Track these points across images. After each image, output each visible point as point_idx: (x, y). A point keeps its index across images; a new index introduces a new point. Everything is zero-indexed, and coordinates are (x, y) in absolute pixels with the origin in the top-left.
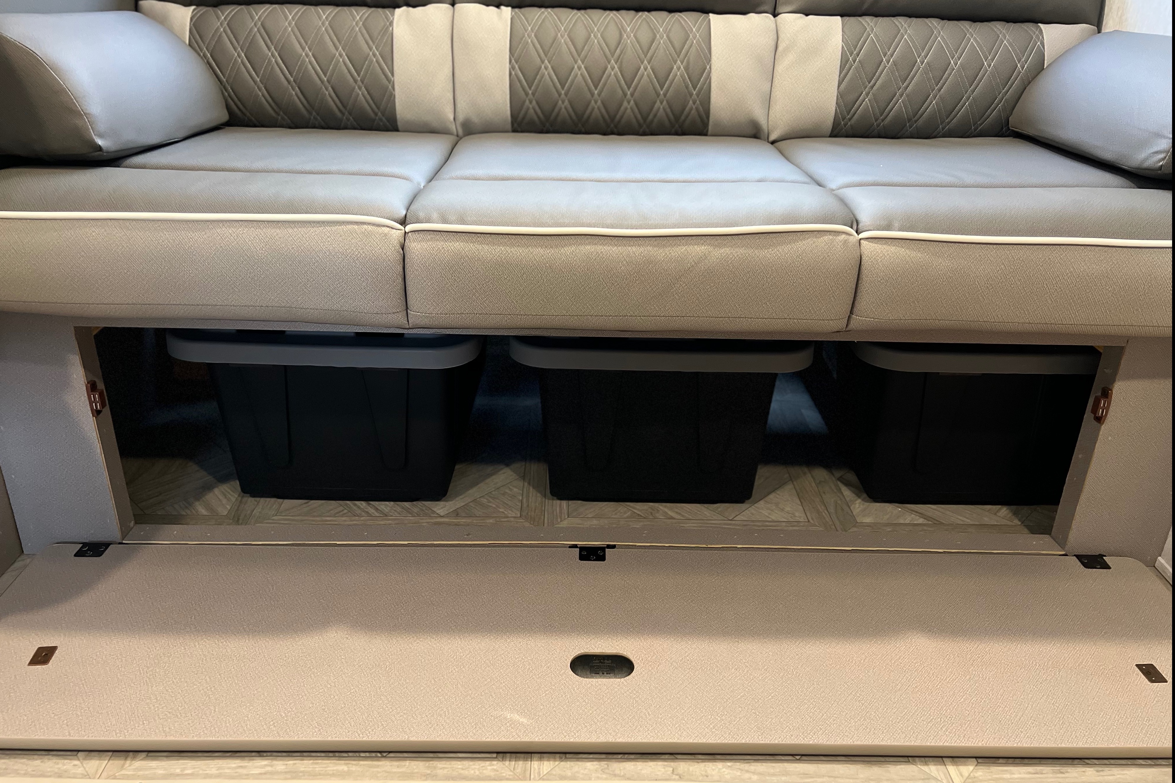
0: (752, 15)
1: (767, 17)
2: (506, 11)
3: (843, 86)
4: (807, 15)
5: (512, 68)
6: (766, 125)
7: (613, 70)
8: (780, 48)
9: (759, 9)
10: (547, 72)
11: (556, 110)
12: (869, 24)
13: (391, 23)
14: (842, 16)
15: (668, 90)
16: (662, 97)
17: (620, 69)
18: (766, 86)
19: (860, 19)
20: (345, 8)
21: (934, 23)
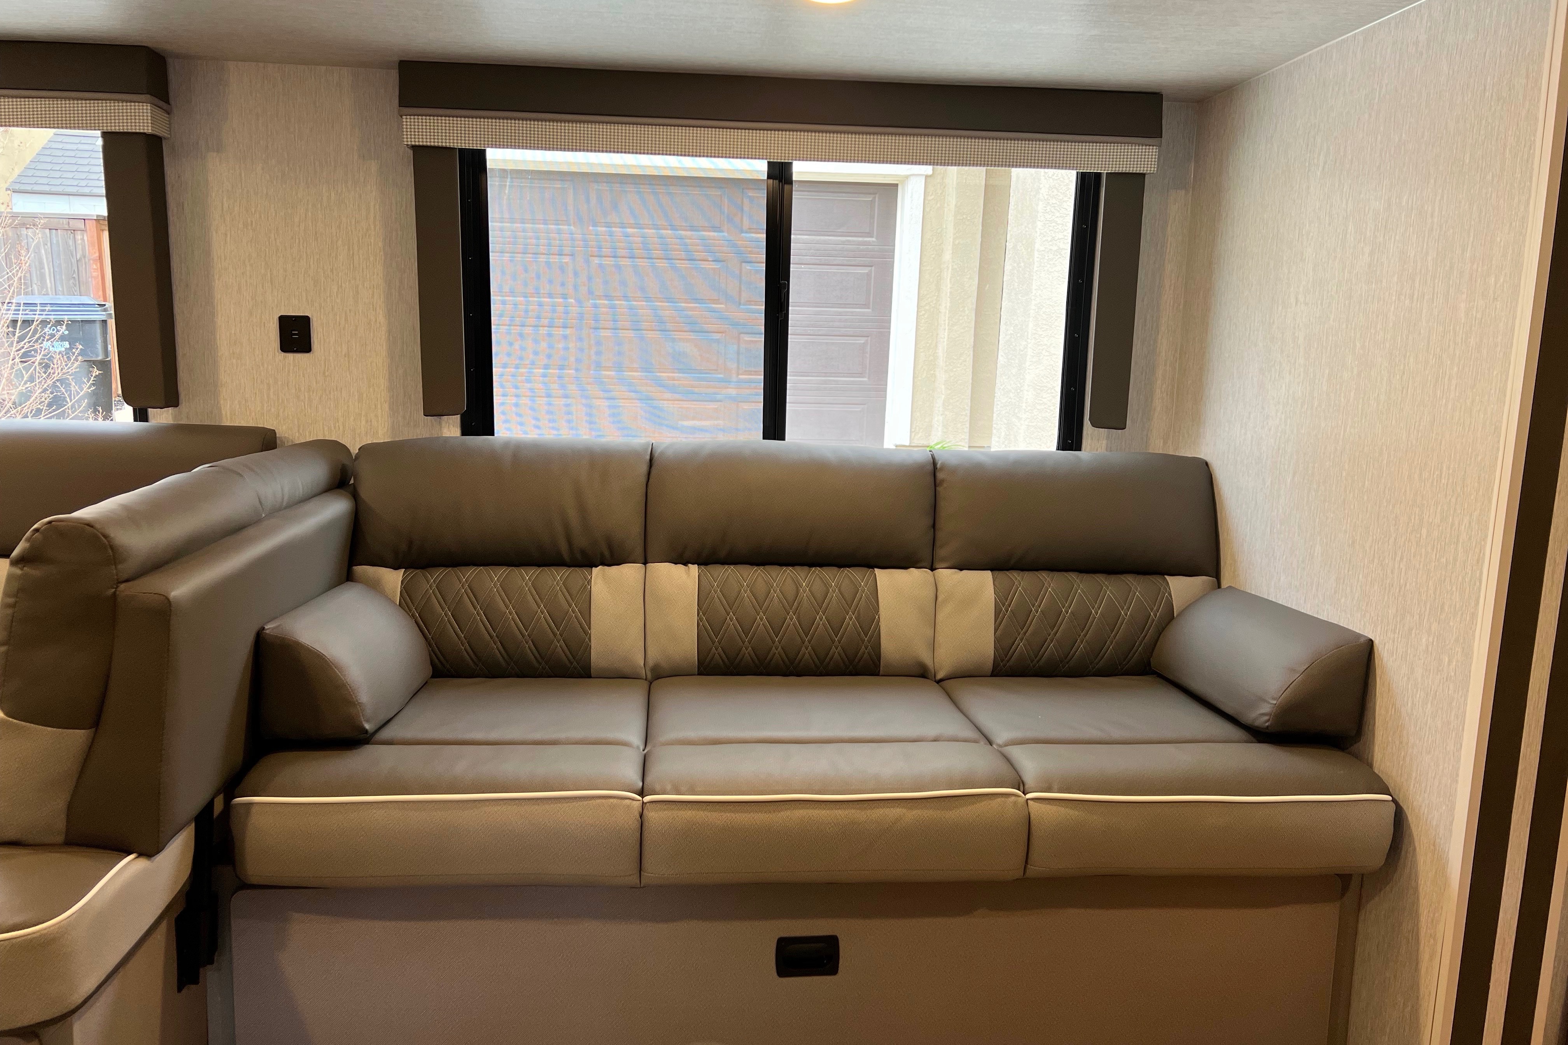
0: (913, 570)
1: (926, 572)
2: (694, 569)
3: (999, 632)
4: (961, 570)
5: (700, 620)
6: (933, 666)
7: (792, 620)
8: (939, 599)
9: (918, 565)
10: (732, 622)
11: (740, 656)
12: (1016, 579)
13: (589, 582)
14: (992, 570)
15: (842, 638)
16: (836, 643)
17: (798, 619)
18: (930, 632)
19: (1007, 573)
20: (546, 568)
21: (1073, 576)
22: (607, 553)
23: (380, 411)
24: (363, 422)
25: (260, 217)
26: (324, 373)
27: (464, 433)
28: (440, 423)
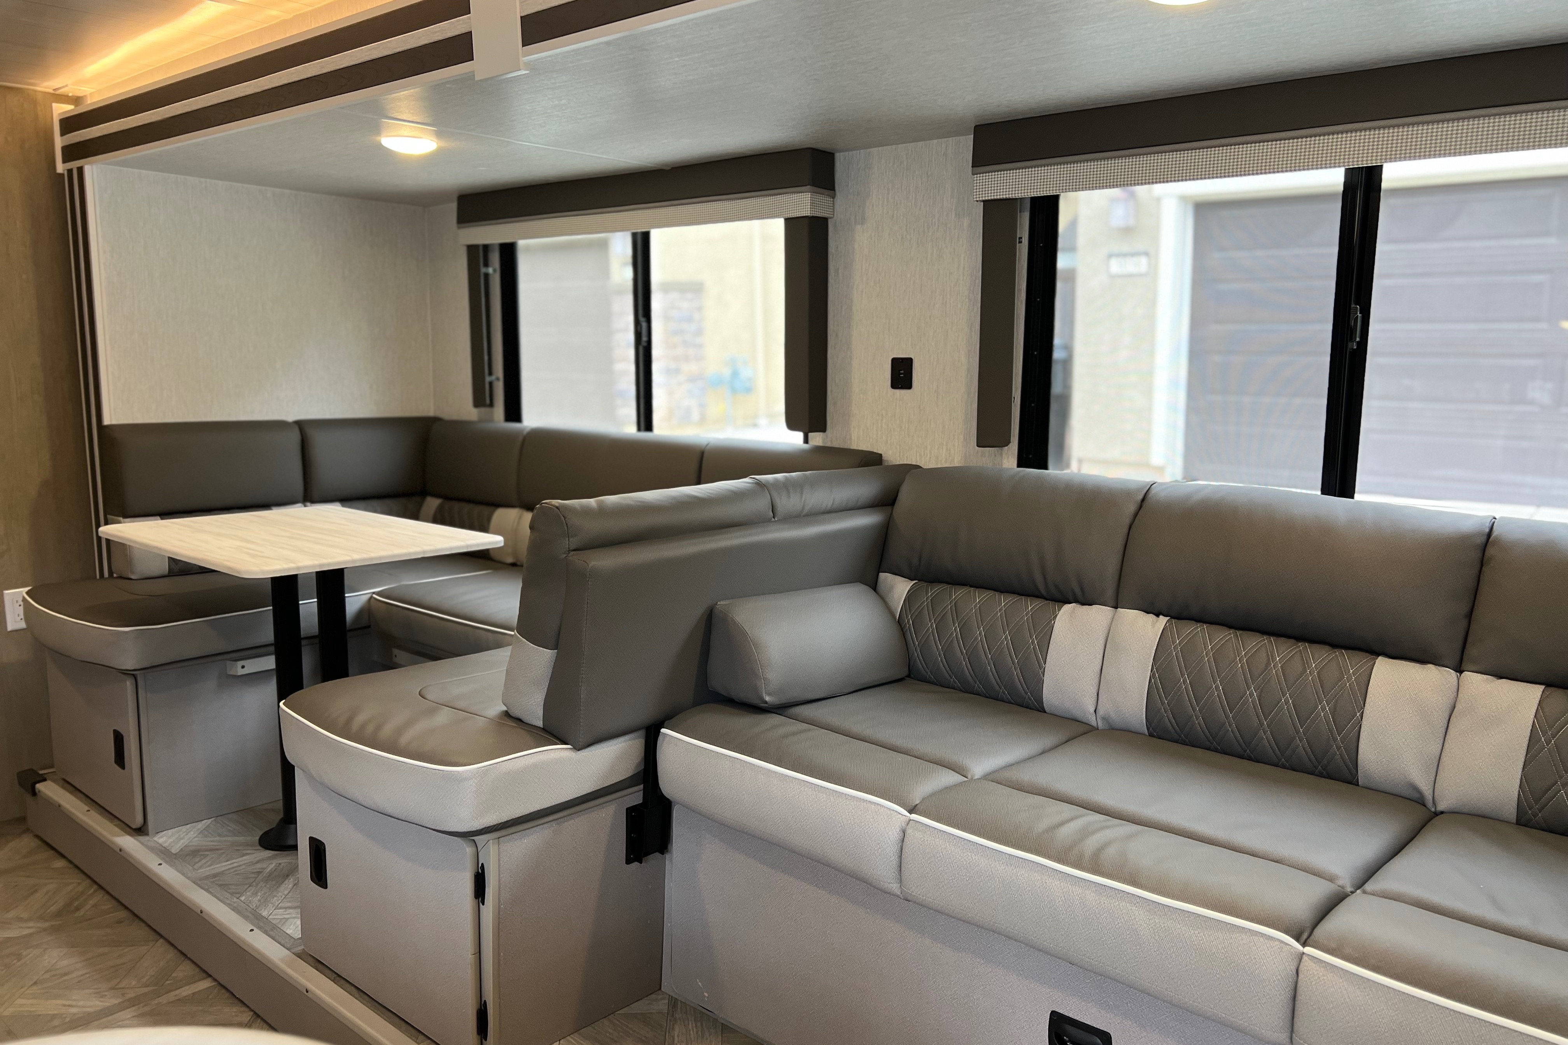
0: (1429, 667)
1: (1448, 672)
4: (1498, 678)
5: (1152, 676)
6: (1430, 791)
7: (1251, 698)
8: (1457, 710)
9: (1438, 662)
10: (1184, 686)
11: (1190, 724)
13: (1056, 616)
14: (1545, 686)
16: (1301, 734)
18: (1437, 747)
20: (1023, 598)
22: (1078, 591)
23: (957, 441)
24: (944, 450)
25: (885, 275)
26: (920, 408)
27: (1019, 466)
28: (1001, 454)
